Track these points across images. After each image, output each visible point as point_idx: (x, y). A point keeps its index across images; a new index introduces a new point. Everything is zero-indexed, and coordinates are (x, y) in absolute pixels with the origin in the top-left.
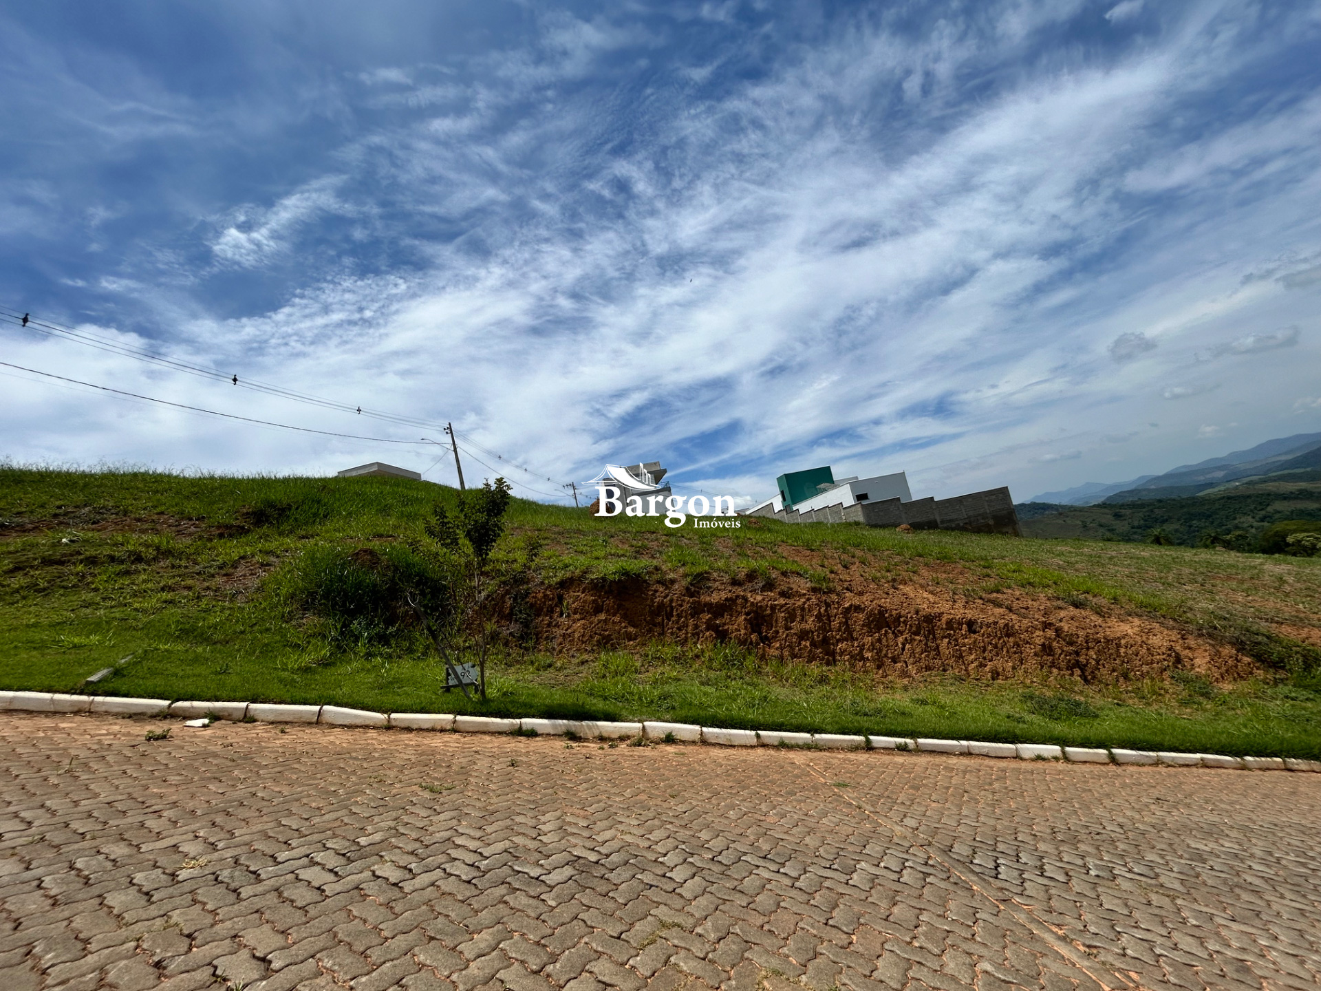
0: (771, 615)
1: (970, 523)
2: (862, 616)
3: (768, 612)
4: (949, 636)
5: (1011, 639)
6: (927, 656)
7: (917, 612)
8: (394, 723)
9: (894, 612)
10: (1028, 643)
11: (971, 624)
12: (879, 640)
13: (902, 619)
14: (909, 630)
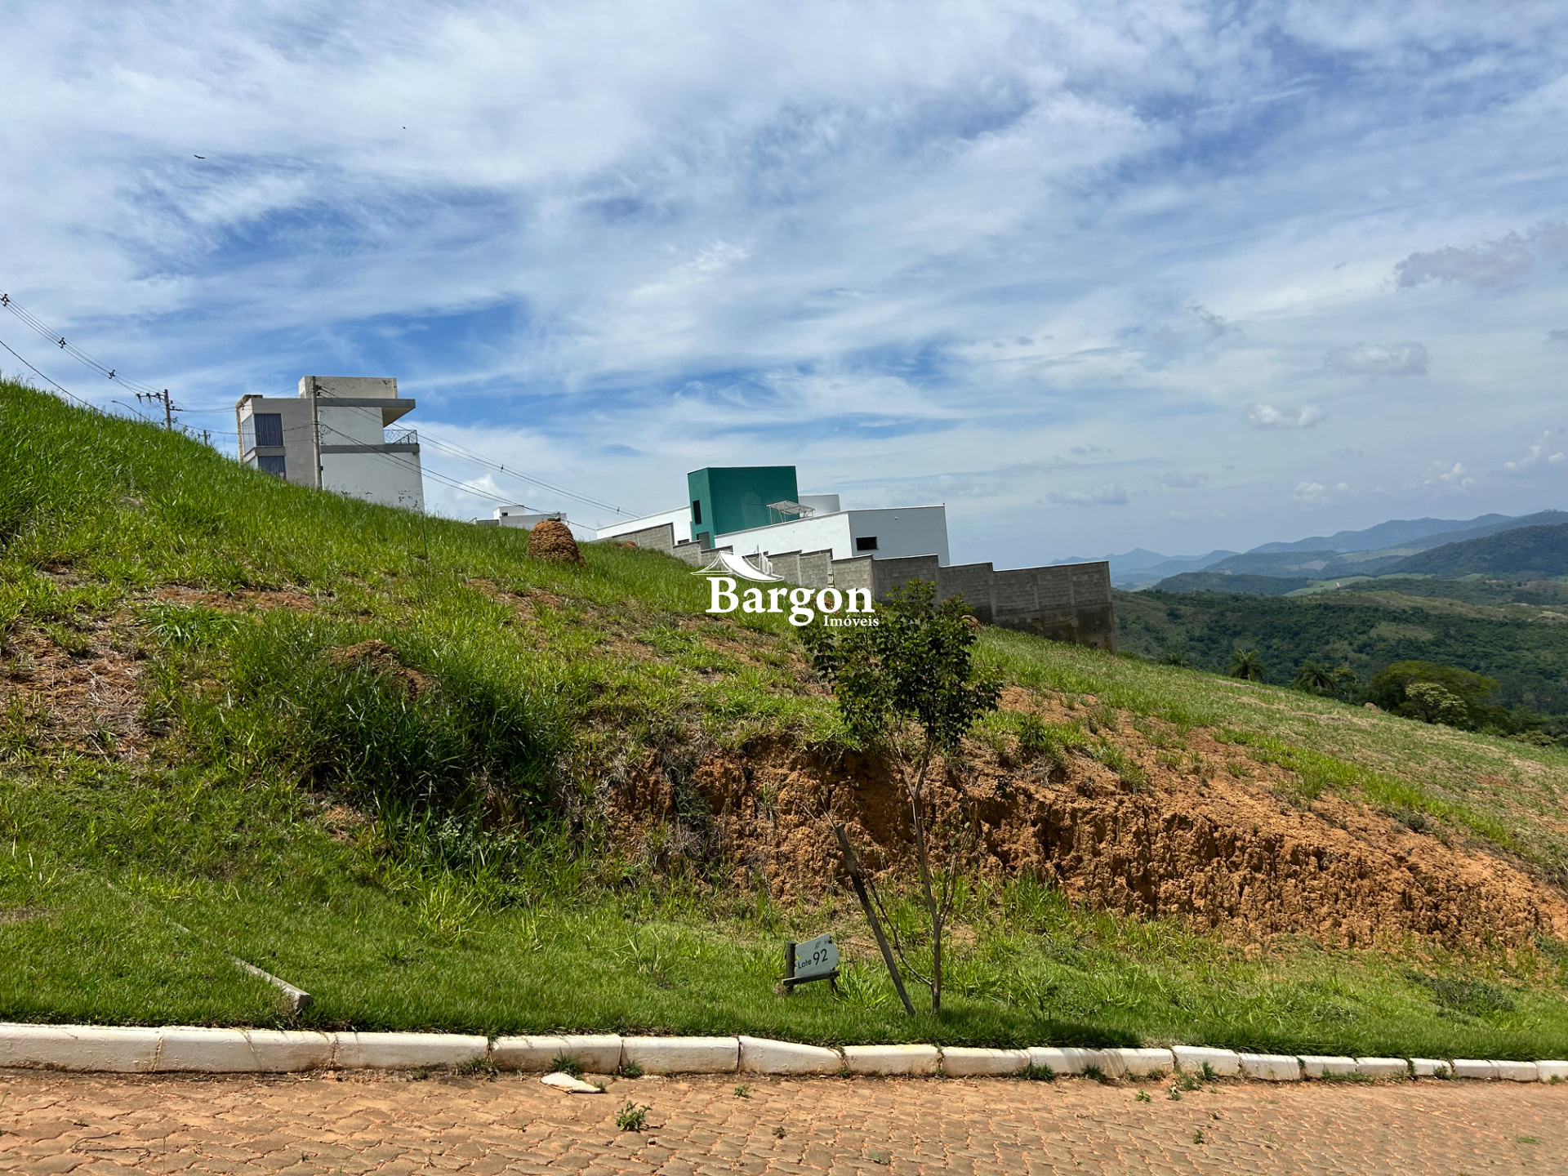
0: (1071, 828)
1: (1042, 620)
2: (1189, 835)
3: (1067, 822)
4: (1295, 875)
5: (1366, 882)
6: (1272, 906)
7: (1255, 833)
8: (853, 1066)
9: (1228, 831)
10: (1385, 889)
11: (1319, 854)
12: (1212, 879)
13: (1238, 844)
14: (1248, 863)
